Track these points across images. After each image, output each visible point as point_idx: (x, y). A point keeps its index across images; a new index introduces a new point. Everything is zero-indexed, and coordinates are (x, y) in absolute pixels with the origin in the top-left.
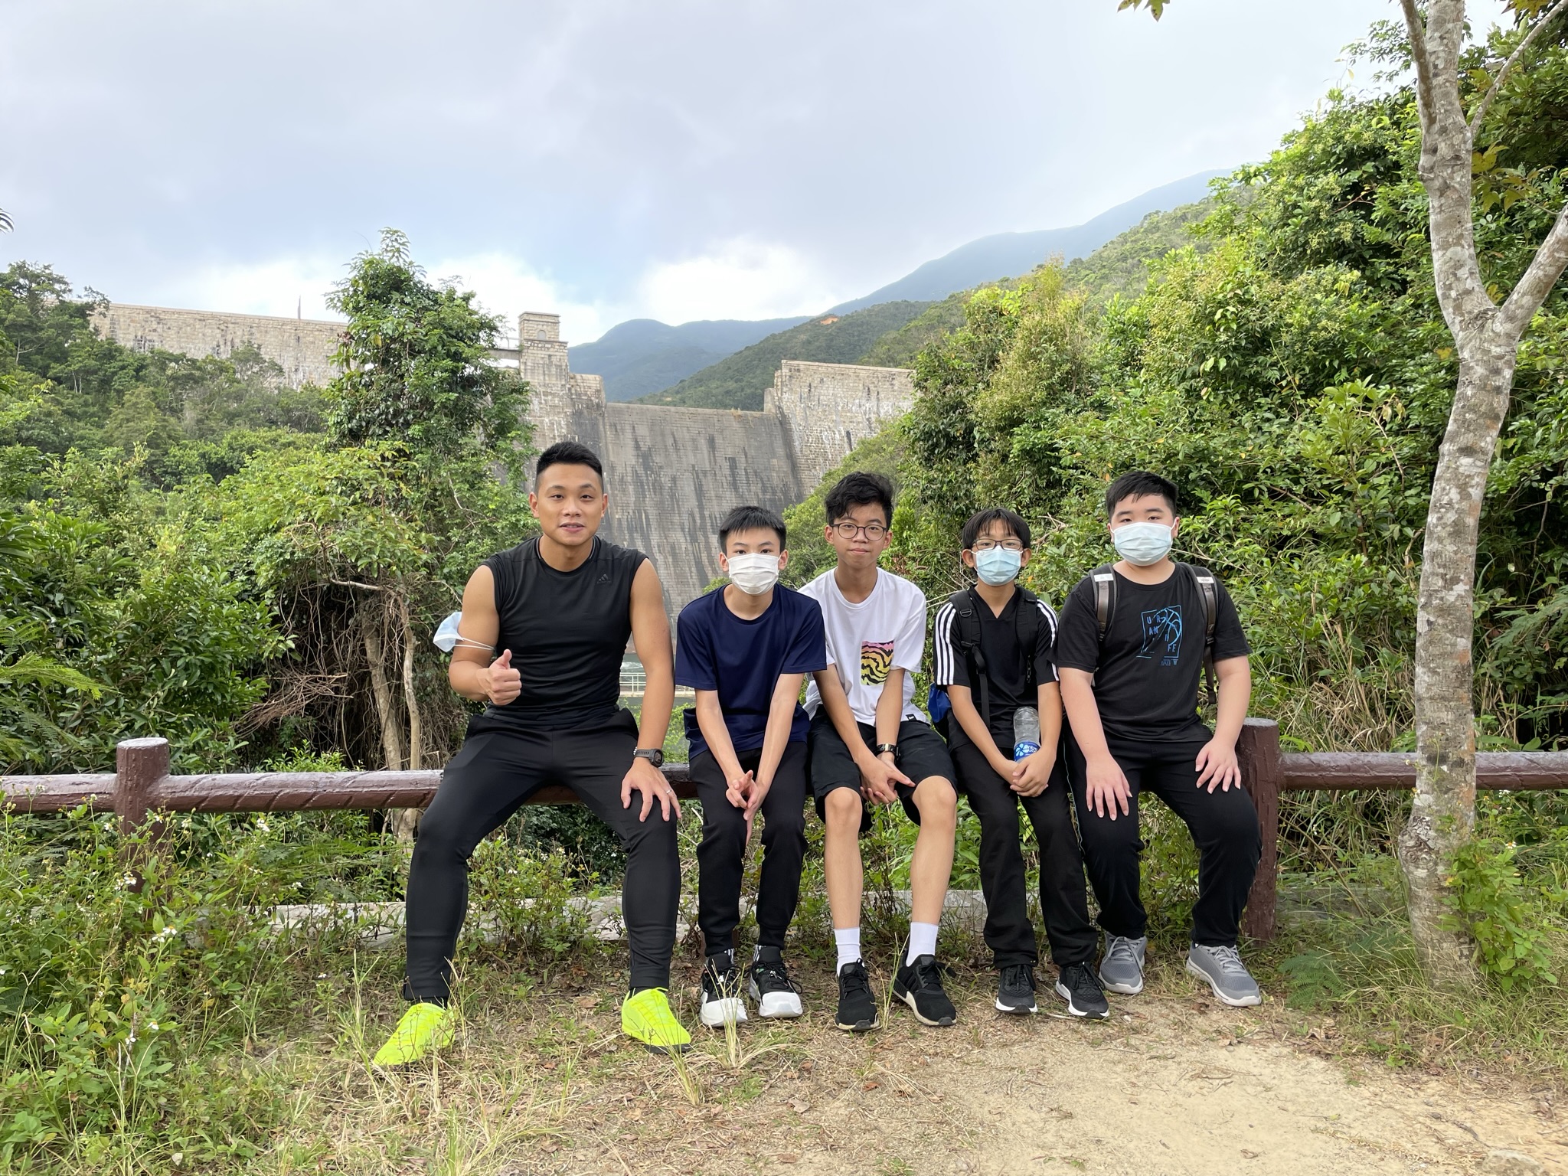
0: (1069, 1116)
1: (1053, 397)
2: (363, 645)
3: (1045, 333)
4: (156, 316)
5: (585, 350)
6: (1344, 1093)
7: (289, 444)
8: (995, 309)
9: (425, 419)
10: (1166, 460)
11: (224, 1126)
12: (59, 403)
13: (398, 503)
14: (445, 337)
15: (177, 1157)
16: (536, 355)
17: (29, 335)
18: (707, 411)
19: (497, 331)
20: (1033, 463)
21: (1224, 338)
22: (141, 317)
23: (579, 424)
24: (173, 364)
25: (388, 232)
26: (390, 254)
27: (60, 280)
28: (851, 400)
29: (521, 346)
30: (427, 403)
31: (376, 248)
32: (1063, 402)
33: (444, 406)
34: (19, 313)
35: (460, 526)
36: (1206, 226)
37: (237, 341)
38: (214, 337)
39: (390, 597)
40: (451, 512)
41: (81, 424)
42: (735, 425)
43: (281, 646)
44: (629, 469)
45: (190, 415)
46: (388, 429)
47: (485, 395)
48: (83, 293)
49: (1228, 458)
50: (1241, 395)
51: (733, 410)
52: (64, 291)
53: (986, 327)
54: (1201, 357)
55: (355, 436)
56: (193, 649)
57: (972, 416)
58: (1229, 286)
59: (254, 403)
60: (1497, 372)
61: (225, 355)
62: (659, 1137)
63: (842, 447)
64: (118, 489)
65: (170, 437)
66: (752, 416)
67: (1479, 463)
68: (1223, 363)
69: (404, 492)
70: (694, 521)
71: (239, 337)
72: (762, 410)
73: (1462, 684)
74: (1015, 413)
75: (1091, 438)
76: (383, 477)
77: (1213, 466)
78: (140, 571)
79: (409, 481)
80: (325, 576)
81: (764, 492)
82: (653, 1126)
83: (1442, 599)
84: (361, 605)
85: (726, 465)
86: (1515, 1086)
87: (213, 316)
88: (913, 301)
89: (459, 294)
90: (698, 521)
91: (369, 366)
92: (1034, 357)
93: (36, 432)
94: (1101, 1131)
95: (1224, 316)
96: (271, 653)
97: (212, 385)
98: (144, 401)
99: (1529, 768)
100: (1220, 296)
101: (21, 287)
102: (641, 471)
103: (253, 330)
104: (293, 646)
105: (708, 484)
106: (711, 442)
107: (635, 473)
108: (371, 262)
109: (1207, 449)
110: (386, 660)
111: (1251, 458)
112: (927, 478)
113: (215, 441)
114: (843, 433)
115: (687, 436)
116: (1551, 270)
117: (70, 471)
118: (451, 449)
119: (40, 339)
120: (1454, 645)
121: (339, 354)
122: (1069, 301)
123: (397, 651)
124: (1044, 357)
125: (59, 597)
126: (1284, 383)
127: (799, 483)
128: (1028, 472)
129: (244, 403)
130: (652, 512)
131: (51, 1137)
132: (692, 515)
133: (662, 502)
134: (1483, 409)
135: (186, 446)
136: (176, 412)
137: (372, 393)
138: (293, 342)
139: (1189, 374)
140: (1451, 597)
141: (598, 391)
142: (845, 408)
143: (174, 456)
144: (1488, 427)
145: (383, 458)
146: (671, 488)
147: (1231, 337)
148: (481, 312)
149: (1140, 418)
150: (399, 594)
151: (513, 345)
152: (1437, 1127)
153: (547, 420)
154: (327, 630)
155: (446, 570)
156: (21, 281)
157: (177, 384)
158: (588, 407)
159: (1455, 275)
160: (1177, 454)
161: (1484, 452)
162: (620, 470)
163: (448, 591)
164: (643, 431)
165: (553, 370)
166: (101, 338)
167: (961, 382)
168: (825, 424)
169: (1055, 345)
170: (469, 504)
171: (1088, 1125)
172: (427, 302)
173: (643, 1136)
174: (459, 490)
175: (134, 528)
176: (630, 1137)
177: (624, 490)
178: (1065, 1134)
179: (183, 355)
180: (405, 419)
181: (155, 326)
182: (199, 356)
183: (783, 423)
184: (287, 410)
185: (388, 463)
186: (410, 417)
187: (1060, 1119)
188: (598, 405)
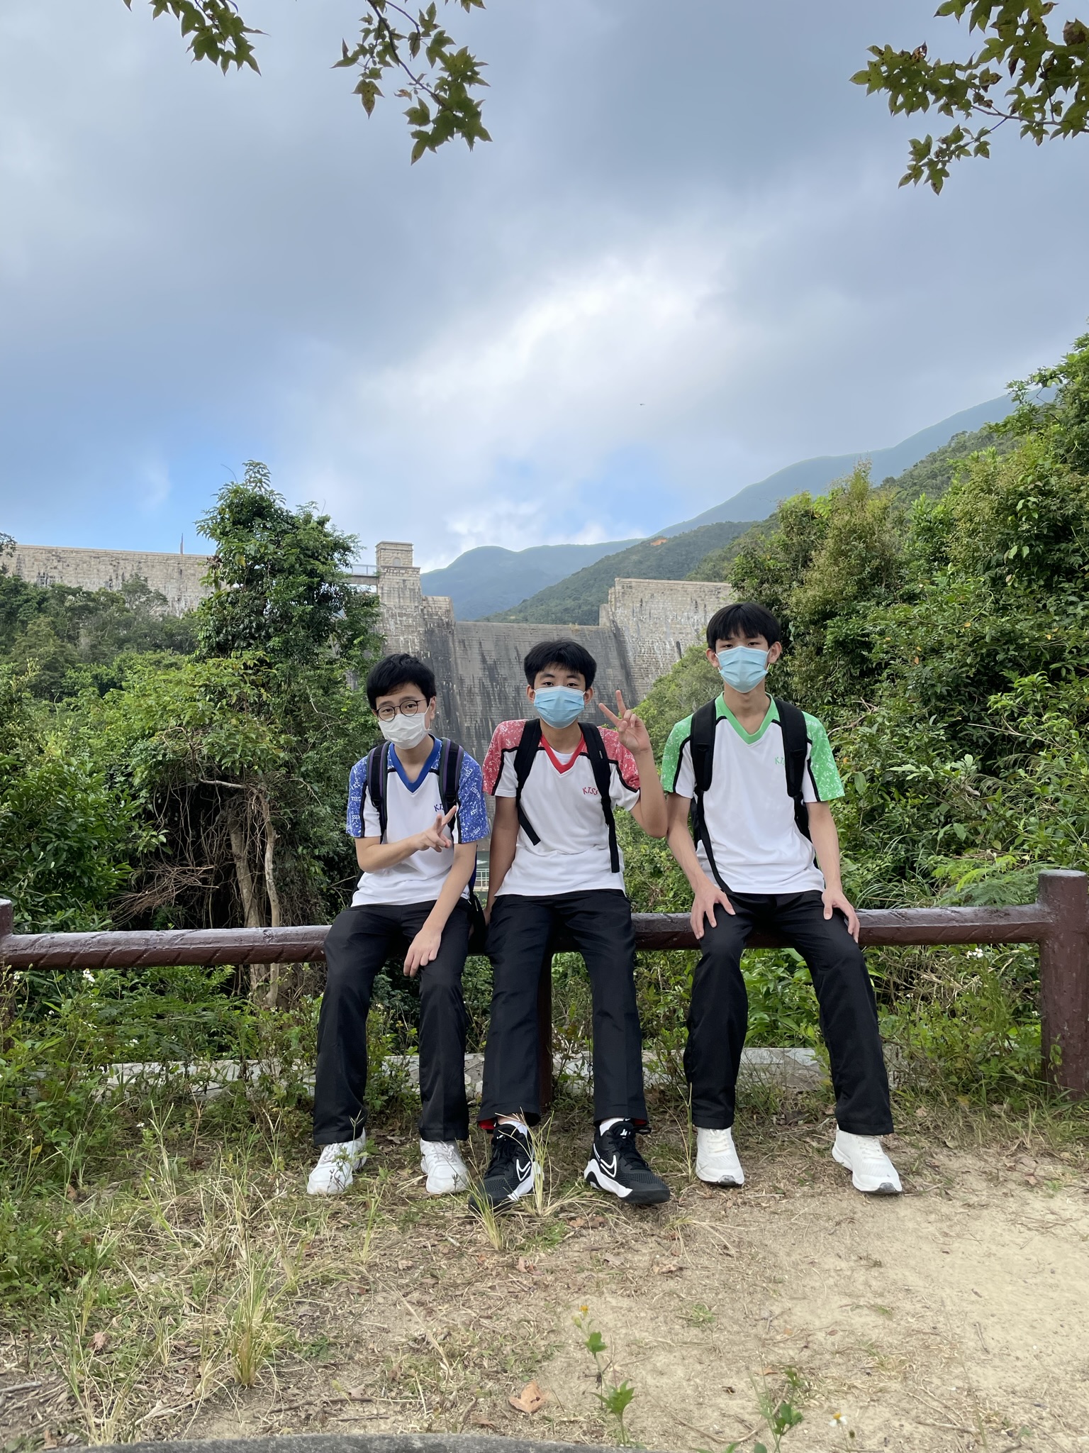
0: (877, 1264)
1: (863, 591)
2: (229, 840)
3: (854, 532)
4: (58, 556)
7: (171, 665)
8: (806, 514)
9: (284, 632)
10: (973, 642)
13: (259, 708)
14: (302, 556)
16: (391, 580)
18: (548, 626)
19: (350, 551)
20: (846, 653)
21: (1026, 527)
22: (44, 556)
23: (430, 641)
24: (70, 597)
25: (251, 465)
26: (253, 484)
28: (679, 613)
29: (378, 572)
30: (286, 617)
31: (240, 479)
32: (874, 596)
33: (301, 619)
35: (317, 728)
36: (1005, 425)
37: (127, 576)
38: (107, 572)
39: (252, 794)
40: (308, 715)
43: (153, 840)
44: (477, 682)
45: (84, 641)
46: (252, 641)
47: (340, 609)
49: (1033, 640)
50: (1045, 581)
51: (571, 625)
53: (798, 530)
54: (1005, 547)
55: (222, 649)
56: (62, 835)
57: (787, 612)
58: (1030, 479)
59: (141, 629)
61: (117, 587)
62: (459, 1282)
63: (672, 656)
64: (12, 701)
65: (67, 661)
66: (588, 630)
68: (1026, 551)
69: (264, 698)
71: (128, 571)
72: (598, 624)
74: (828, 607)
75: (900, 624)
76: (246, 683)
77: (1020, 648)
79: (270, 688)
80: (194, 776)
82: (455, 1271)
84: (227, 803)
87: (106, 554)
88: (736, 522)
89: (315, 518)
91: (236, 586)
92: (844, 554)
94: (913, 1280)
95: (1025, 506)
96: (145, 846)
97: (104, 615)
98: (45, 629)
100: (1021, 488)
102: (487, 683)
103: (141, 565)
104: (165, 840)
107: (483, 686)
108: (236, 492)
109: (1013, 632)
110: (249, 852)
111: (1057, 638)
113: (106, 664)
114: (673, 644)
118: (308, 658)
121: (209, 576)
122: (876, 502)
123: (258, 844)
124: (854, 554)
126: (1086, 568)
127: (633, 691)
128: (842, 662)
129: (133, 629)
133: (507, 711)
135: (81, 669)
136: (73, 639)
137: (237, 610)
138: (176, 575)
139: (993, 563)
141: (448, 611)
142: (675, 621)
143: (71, 678)
145: (246, 667)
146: (514, 698)
147: (1033, 526)
148: (336, 534)
149: (947, 603)
150: (260, 791)
151: (372, 572)
153: (402, 638)
154: (195, 825)
155: (303, 769)
157: (74, 614)
158: (438, 626)
160: (984, 638)
162: (468, 682)
163: (305, 788)
164: (488, 646)
165: (408, 593)
166: (9, 575)
167: (777, 581)
168: (657, 636)
169: (864, 542)
170: (324, 708)
171: (895, 1273)
172: (286, 526)
173: (444, 1281)
174: (315, 695)
175: (25, 736)
176: (431, 1281)
177: (472, 701)
178: (874, 1283)
179: (80, 589)
180: (267, 632)
181: (55, 564)
182: (94, 589)
183: (617, 635)
184: (171, 635)
185: (250, 672)
186: (271, 630)
187: (868, 1268)
188: (448, 623)
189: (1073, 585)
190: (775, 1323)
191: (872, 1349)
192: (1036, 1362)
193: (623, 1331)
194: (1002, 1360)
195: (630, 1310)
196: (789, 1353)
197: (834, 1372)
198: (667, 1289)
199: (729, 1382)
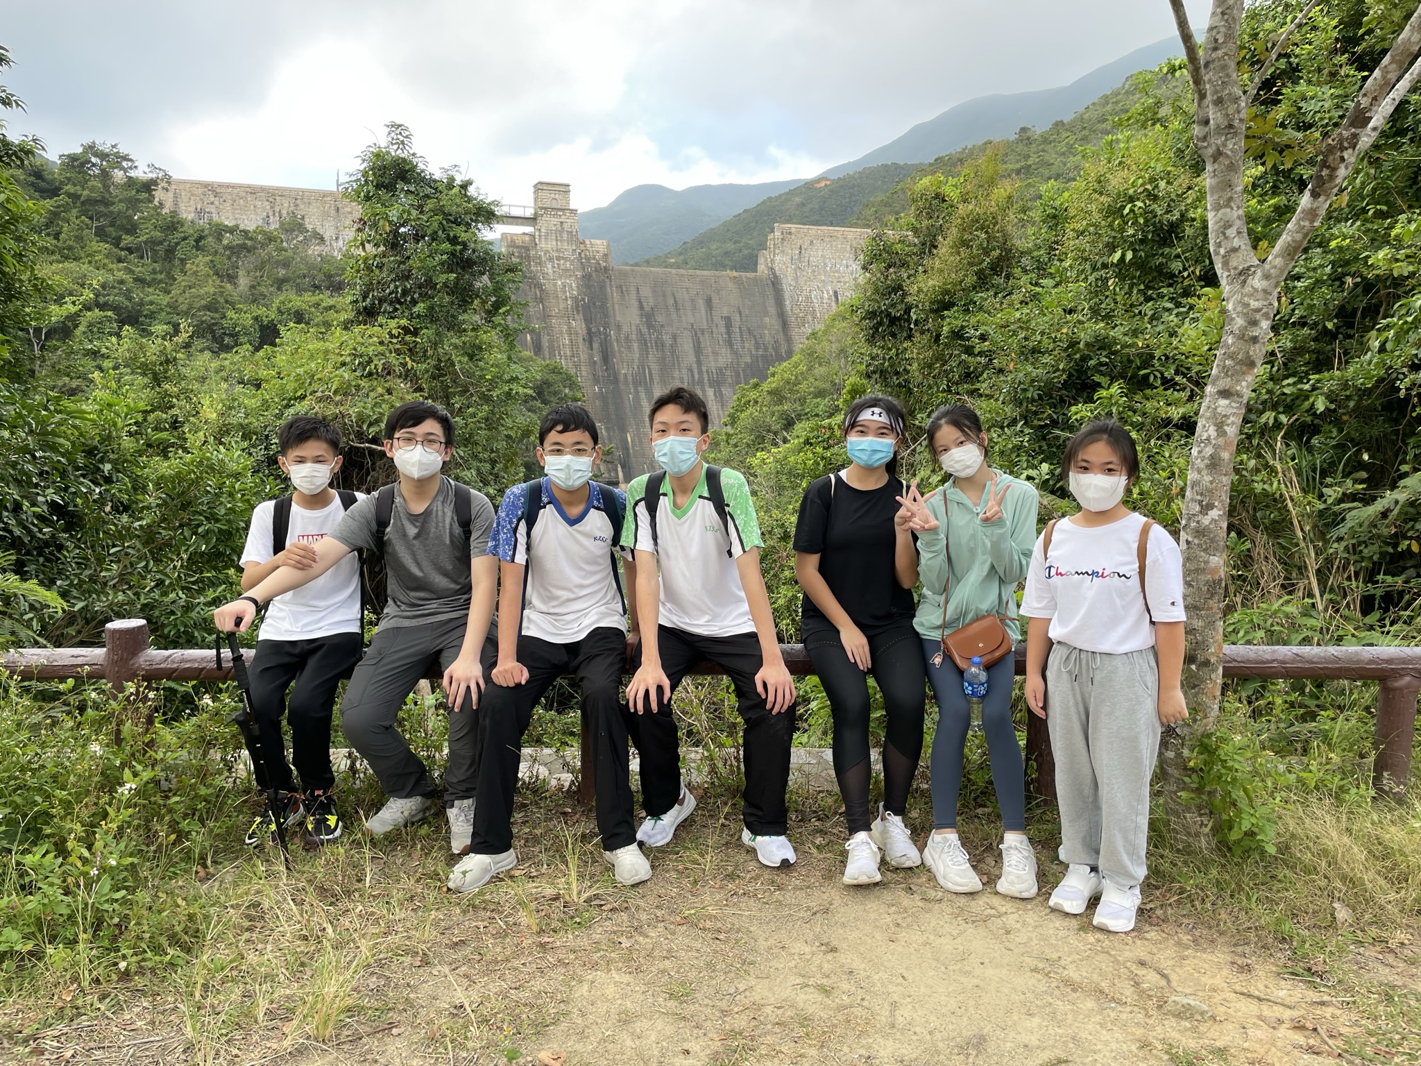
0: (834, 950)
1: (983, 281)
3: (977, 221)
4: (213, 190)
5: (596, 214)
6: (1073, 940)
7: (330, 308)
8: (937, 196)
9: (429, 298)
10: (1068, 348)
11: (164, 941)
12: (131, 271)
13: (405, 375)
14: (444, 222)
15: (123, 965)
16: (549, 222)
17: (102, 209)
18: (705, 273)
21: (1131, 232)
22: (200, 191)
23: (588, 286)
24: (228, 235)
25: (392, 126)
26: (395, 147)
27: (126, 158)
28: (839, 260)
29: (536, 213)
30: (430, 283)
31: (383, 141)
32: (992, 286)
33: (445, 285)
34: (92, 189)
35: (462, 394)
36: (1129, 119)
37: (284, 212)
38: (264, 209)
40: (454, 381)
41: (151, 290)
42: (731, 285)
44: (634, 328)
45: (244, 281)
46: (397, 307)
47: (483, 274)
48: (147, 170)
49: (1124, 346)
50: (1144, 287)
51: (729, 271)
52: (131, 168)
53: (928, 213)
54: (1112, 248)
55: (369, 314)
56: (213, 518)
57: (909, 299)
58: (1140, 181)
59: (300, 269)
60: (1254, 323)
61: (274, 226)
62: (499, 958)
63: (829, 305)
64: (168, 361)
65: (227, 302)
66: (746, 277)
67: (1234, 405)
68: (1129, 255)
69: (411, 365)
70: (693, 376)
71: (285, 207)
72: (756, 271)
73: (1212, 595)
74: (947, 297)
75: (1000, 327)
76: (391, 352)
77: (1112, 353)
78: (187, 435)
79: (416, 355)
81: (757, 348)
82: (498, 949)
83: (1198, 522)
85: (722, 323)
86: (1221, 940)
87: (263, 189)
88: (898, 163)
89: (458, 182)
90: (696, 376)
91: (381, 249)
92: (966, 244)
93: (111, 298)
94: (857, 964)
95: (1132, 210)
97: (263, 253)
98: (204, 269)
99: (1293, 661)
100: (1131, 192)
101: (94, 165)
102: (644, 330)
103: (298, 202)
105: (706, 341)
106: (709, 302)
107: (640, 332)
108: (377, 155)
109: (1107, 338)
111: (1148, 345)
112: (870, 355)
113: (266, 306)
114: (831, 293)
115: (686, 296)
116: (1299, 237)
117: (126, 346)
118: (454, 326)
119: (112, 213)
120: (1207, 562)
121: (355, 240)
122: (1001, 191)
124: (975, 244)
125: (107, 467)
126: (1185, 274)
127: (789, 340)
128: (956, 352)
129: (291, 270)
130: (655, 368)
131: (30, 946)
132: (690, 370)
133: (663, 358)
134: (1240, 357)
135: (241, 310)
136: (232, 278)
137: (384, 274)
138: (333, 212)
139: (1099, 265)
140: (1206, 521)
141: (605, 255)
142: (833, 269)
143: (231, 319)
144: (1244, 373)
145: (392, 336)
146: (672, 345)
147: (1138, 231)
148: (481, 197)
149: (1048, 307)
151: (529, 213)
152: (1139, 973)
153: (559, 283)
156: (94, 160)
157: (232, 253)
158: (596, 271)
159: (1224, 234)
160: (1079, 343)
161: (1239, 395)
162: (625, 329)
164: (646, 292)
165: (565, 236)
166: (165, 211)
167: (904, 264)
168: (815, 284)
169: (987, 232)
170: (469, 375)
171: (847, 958)
172: (429, 191)
173: (488, 957)
174: (460, 362)
175: (182, 396)
176: (477, 957)
177: (629, 348)
178: (826, 965)
179: (237, 226)
180: (413, 298)
181: (212, 199)
182: (251, 228)
183: (775, 283)
184: (329, 276)
185: (395, 341)
186: (416, 296)
187: (825, 953)
188: (605, 268)
189: (1172, 290)
190: (738, 998)
191: (805, 1021)
192: (928, 1037)
193: (619, 1002)
194: (902, 1034)
195: (628, 984)
196: (741, 1022)
197: (769, 1039)
198: (661, 966)
199: (686, 1046)
